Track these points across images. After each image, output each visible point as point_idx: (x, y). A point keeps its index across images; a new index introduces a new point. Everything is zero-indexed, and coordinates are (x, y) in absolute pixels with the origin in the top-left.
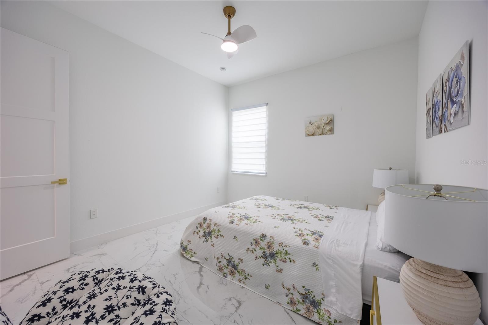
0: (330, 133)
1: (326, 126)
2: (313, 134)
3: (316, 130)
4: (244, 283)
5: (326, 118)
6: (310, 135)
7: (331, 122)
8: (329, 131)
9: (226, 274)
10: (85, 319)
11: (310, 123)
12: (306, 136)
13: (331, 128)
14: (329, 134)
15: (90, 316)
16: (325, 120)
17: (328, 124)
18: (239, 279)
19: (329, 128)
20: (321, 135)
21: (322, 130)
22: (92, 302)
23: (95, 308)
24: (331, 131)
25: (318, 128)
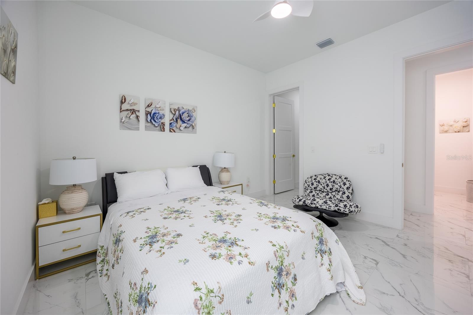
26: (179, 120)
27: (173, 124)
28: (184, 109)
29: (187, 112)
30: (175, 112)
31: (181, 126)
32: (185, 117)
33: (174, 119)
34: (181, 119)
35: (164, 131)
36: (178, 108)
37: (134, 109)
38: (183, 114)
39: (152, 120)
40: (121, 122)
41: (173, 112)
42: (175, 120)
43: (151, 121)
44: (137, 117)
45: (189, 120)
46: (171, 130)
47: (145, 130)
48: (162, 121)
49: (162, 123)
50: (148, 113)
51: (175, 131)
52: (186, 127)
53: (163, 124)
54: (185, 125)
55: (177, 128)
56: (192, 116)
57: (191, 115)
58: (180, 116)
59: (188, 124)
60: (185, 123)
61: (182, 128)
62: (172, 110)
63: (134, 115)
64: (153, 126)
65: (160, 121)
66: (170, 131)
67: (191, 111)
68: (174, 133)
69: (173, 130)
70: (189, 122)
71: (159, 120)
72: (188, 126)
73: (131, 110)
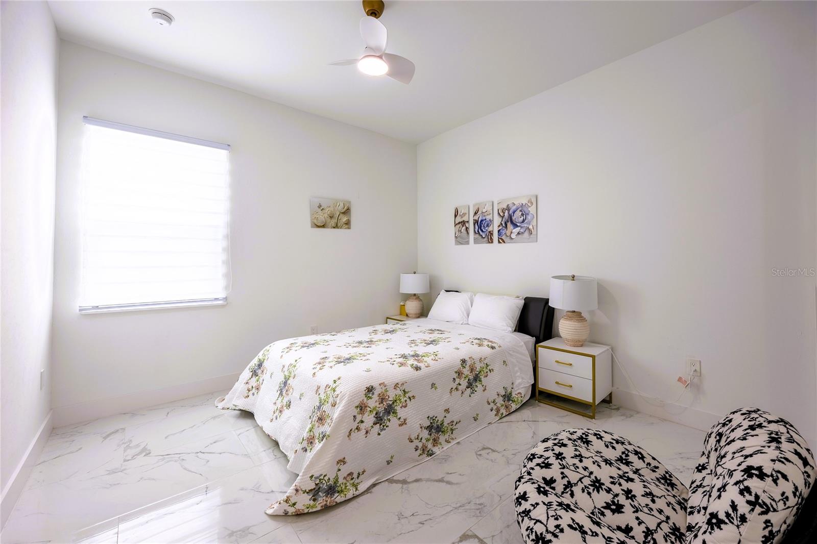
0: (347, 226)
1: (341, 215)
2: (323, 226)
3: (329, 220)
4: (453, 439)
5: (342, 205)
6: (319, 227)
7: (347, 212)
8: (346, 224)
9: (430, 451)
10: (629, 482)
11: (320, 206)
12: (312, 227)
13: (348, 220)
14: (345, 228)
15: (624, 479)
16: (340, 208)
17: (344, 213)
18: (446, 441)
19: (345, 219)
20: (334, 228)
21: (336, 221)
22: (607, 482)
23: (613, 476)
24: (348, 224)
25: (331, 217)
26: (509, 224)
27: (501, 231)
28: (515, 205)
29: (520, 209)
30: (504, 213)
31: (511, 233)
32: (517, 217)
33: (502, 224)
34: (512, 222)
35: (492, 242)
36: (508, 205)
37: (464, 221)
38: (514, 213)
39: (480, 231)
40: (455, 237)
41: (502, 214)
42: (504, 225)
43: (478, 231)
44: (467, 228)
45: (523, 221)
46: (501, 241)
47: (474, 243)
48: (490, 229)
49: (489, 232)
50: (476, 222)
51: (504, 242)
52: (519, 233)
53: (491, 233)
54: (518, 229)
55: (507, 236)
56: (528, 214)
57: (527, 212)
58: (510, 217)
59: (521, 227)
60: (517, 226)
61: (513, 236)
62: (500, 211)
63: (464, 228)
64: (480, 237)
65: (487, 230)
66: (499, 242)
67: (526, 205)
68: (503, 244)
69: (502, 239)
70: (523, 225)
71: (486, 228)
72: (522, 231)
73: (462, 222)
